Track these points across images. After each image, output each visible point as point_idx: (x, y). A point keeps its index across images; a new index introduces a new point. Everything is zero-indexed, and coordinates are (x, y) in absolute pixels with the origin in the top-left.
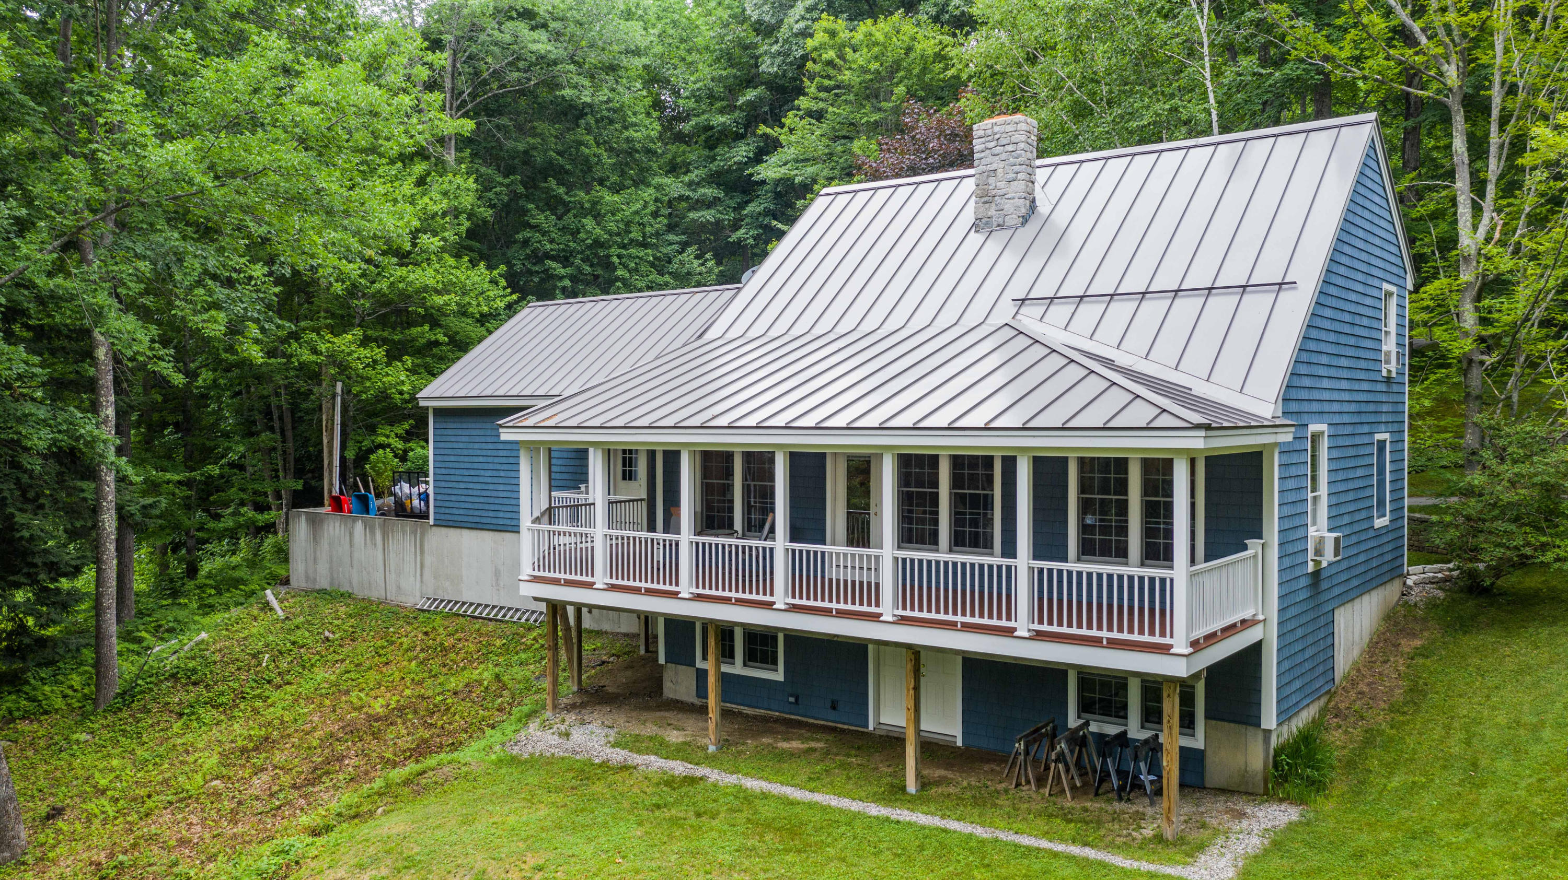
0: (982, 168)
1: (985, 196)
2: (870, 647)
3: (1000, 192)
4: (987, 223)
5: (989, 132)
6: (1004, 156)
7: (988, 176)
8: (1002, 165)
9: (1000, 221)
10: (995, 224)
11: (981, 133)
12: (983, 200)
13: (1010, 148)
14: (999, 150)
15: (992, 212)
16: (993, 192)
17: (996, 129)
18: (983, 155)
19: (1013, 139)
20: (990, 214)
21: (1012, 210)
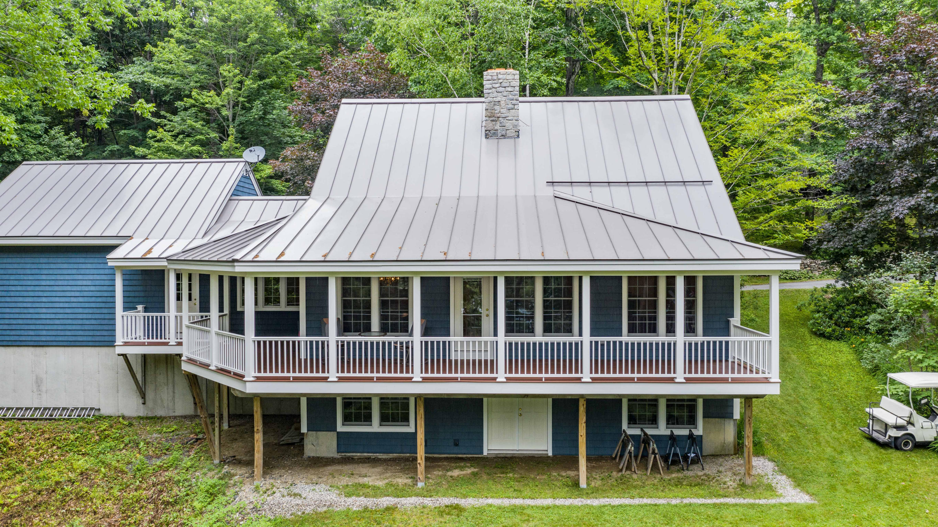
0: (490, 99)
1: (492, 116)
2: (485, 400)
3: (503, 115)
4: (494, 133)
5: (495, 78)
6: (505, 94)
7: (495, 105)
8: (504, 99)
9: (504, 133)
10: (500, 135)
11: (490, 77)
12: (491, 119)
13: (510, 89)
14: (501, 89)
15: (497, 127)
16: (499, 115)
17: (500, 76)
18: (490, 91)
19: (512, 84)
20: (496, 128)
21: (511, 127)
